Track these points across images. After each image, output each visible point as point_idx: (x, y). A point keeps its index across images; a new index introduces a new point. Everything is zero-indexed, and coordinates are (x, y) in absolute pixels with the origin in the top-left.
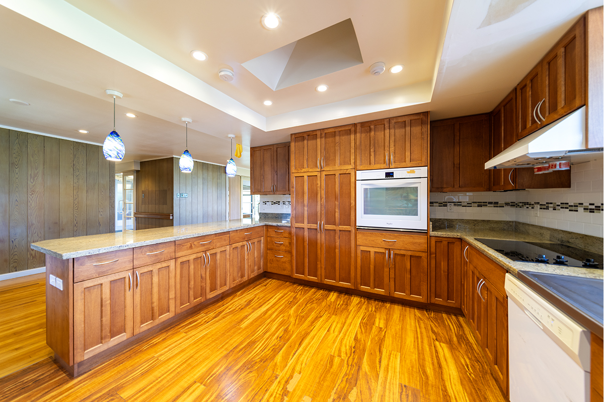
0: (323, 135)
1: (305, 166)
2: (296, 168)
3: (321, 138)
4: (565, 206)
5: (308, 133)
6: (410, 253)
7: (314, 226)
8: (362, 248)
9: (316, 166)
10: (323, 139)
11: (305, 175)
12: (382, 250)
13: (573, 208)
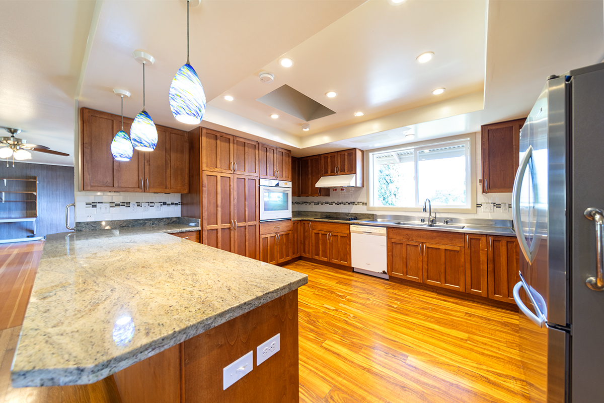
0: (236, 142)
1: (219, 166)
2: (207, 166)
3: (234, 143)
4: (327, 203)
5: (221, 134)
6: (285, 233)
7: (228, 225)
8: (264, 236)
9: (229, 169)
10: (236, 145)
11: (219, 175)
12: (274, 235)
13: (331, 204)
